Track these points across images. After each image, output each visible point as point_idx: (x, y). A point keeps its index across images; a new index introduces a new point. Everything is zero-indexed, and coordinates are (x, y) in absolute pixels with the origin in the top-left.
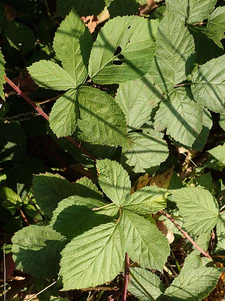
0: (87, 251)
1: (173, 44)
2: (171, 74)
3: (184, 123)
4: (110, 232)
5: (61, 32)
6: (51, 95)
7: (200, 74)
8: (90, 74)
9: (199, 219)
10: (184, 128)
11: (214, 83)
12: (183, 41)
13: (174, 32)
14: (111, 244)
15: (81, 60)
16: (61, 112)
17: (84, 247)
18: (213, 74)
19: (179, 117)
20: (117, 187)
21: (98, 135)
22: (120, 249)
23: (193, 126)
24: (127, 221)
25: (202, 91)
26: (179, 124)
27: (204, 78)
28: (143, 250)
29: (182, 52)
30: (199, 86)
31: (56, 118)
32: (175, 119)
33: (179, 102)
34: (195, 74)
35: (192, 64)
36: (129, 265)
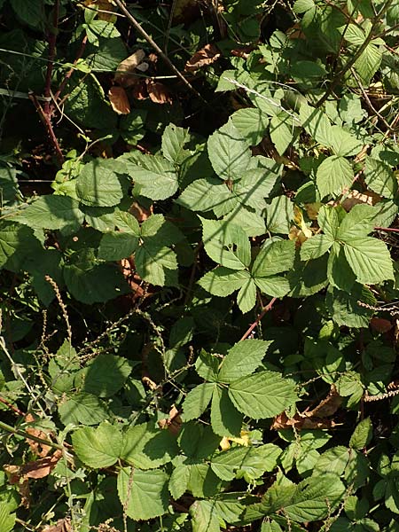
0: (363, 264)
1: (200, 196)
2: (223, 195)
3: (259, 183)
4: (350, 248)
5: (210, 288)
6: (262, 298)
7: (222, 173)
8: (243, 269)
9: (341, 173)
10: (263, 183)
11: (228, 162)
12: (197, 188)
13: (191, 195)
14: (359, 247)
15: (232, 275)
16: (272, 289)
17: (361, 266)
18: (222, 163)
19: (255, 188)
20: (321, 244)
21: (288, 261)
22: (362, 241)
23: (261, 175)
24: (344, 236)
25: (234, 171)
26: (260, 187)
27: (225, 170)
28: (365, 223)
29: (206, 189)
30: (231, 174)
31: (276, 292)
32: (257, 190)
33: (243, 188)
34: (223, 177)
35: (215, 179)
36: (375, 234)
